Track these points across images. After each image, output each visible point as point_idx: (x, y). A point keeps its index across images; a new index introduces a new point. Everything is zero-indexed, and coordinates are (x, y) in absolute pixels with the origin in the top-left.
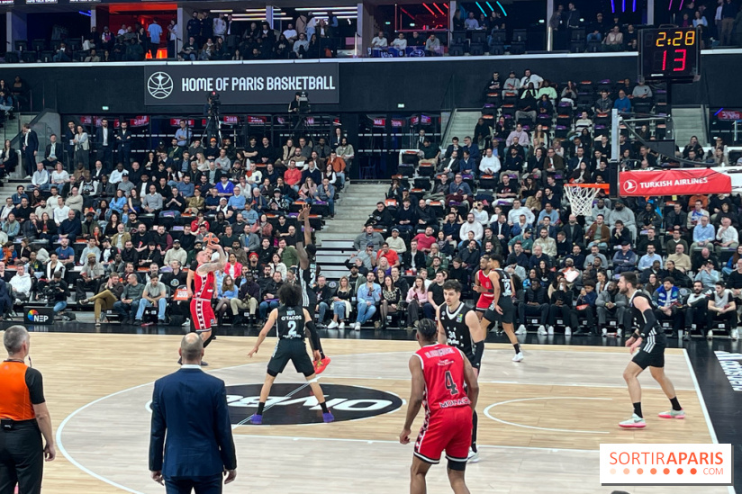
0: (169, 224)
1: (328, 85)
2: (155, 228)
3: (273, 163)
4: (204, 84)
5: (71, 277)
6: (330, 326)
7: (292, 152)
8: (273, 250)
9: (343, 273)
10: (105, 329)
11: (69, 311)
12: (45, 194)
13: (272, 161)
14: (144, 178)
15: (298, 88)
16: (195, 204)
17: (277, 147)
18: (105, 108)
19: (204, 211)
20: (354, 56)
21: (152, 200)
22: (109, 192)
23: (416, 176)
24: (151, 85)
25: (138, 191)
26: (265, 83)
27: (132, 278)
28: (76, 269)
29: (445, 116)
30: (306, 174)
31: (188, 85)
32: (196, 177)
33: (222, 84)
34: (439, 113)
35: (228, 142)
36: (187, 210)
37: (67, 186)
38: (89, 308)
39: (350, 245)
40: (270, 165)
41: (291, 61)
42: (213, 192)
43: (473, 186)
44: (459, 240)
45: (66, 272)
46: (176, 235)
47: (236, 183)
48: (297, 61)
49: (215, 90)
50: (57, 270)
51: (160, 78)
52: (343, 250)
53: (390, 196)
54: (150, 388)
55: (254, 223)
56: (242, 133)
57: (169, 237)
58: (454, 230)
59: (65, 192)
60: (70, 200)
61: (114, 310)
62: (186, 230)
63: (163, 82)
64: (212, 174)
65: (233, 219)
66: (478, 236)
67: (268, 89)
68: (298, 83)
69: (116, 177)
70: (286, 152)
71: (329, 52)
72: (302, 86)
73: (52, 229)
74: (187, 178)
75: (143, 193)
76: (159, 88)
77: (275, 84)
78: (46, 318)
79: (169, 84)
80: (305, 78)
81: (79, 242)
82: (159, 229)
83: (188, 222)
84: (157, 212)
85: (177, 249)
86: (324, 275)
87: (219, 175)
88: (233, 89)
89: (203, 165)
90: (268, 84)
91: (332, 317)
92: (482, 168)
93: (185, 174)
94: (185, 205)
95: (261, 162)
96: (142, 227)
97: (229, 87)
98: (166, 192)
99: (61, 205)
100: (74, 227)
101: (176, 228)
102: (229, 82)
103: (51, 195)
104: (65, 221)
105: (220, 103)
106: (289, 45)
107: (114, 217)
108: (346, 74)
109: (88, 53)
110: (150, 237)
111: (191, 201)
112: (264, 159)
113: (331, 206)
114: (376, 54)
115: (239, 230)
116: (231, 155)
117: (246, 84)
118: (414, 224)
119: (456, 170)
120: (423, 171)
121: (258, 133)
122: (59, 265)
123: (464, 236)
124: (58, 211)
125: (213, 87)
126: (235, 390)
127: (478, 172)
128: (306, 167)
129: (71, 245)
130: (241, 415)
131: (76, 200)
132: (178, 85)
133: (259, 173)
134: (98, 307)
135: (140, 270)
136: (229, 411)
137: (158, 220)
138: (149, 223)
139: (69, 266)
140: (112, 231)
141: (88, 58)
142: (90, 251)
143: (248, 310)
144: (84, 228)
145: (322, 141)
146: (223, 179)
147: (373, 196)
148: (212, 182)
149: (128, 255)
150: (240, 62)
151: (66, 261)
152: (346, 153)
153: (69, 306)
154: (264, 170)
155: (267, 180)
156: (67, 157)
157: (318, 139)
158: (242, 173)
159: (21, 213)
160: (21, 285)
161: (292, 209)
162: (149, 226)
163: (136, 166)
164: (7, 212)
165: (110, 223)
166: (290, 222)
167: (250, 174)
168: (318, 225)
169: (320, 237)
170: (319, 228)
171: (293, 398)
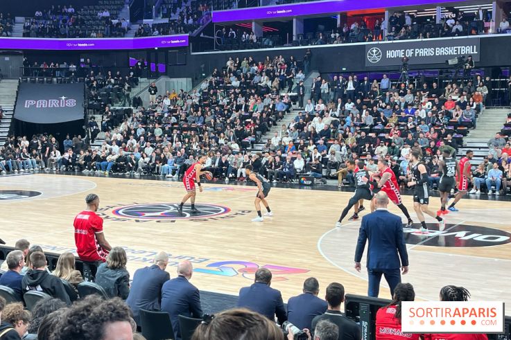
0: (378, 132)
1: (473, 51)
2: (370, 135)
3: (438, 98)
4: (399, 53)
5: (325, 161)
6: (471, 192)
7: (450, 91)
8: (436, 148)
9: (480, 161)
12: (311, 117)
13: (438, 96)
14: (364, 107)
15: (455, 53)
16: (393, 121)
17: (442, 87)
18: (344, 69)
19: (398, 125)
22: (345, 113)
24: (369, 55)
25: (361, 114)
26: (435, 51)
28: (328, 156)
30: (459, 103)
31: (390, 54)
32: (393, 105)
33: (410, 53)
35: (411, 86)
36: (388, 124)
37: (323, 111)
38: (336, 178)
40: (436, 99)
41: (451, 38)
42: (403, 114)
46: (382, 139)
47: (416, 109)
48: (454, 38)
49: (405, 57)
50: (317, 157)
51: (374, 51)
52: (480, 148)
55: (427, 134)
56: (421, 81)
57: (378, 139)
59: (322, 115)
60: (324, 119)
61: (347, 179)
62: (387, 136)
63: (376, 53)
64: (403, 104)
65: (414, 130)
67: (437, 54)
68: (455, 51)
69: (349, 106)
70: (447, 91)
71: (473, 32)
72: (457, 52)
73: (314, 136)
74: (388, 107)
75: (363, 116)
76: (373, 57)
77: (440, 51)
78: (310, 182)
79: (380, 54)
80: (459, 47)
81: (329, 142)
82: (373, 135)
83: (388, 131)
84: (372, 126)
85: (382, 146)
87: (406, 105)
88: (416, 55)
89: (397, 98)
90: (437, 51)
91: (472, 187)
93: (387, 104)
94: (387, 121)
95: (432, 97)
96: (363, 134)
97: (414, 55)
98: (377, 115)
99: (320, 122)
100: (326, 134)
101: (382, 135)
102: (414, 52)
103: (315, 116)
104: (323, 130)
105: (405, 62)
106: (450, 29)
107: (348, 129)
108: (484, 44)
110: (368, 140)
111: (390, 119)
112: (433, 95)
113: (474, 121)
114: (504, 31)
115: (416, 137)
116: (414, 93)
117: (424, 52)
122: (318, 154)
124: (319, 125)
125: (405, 55)
128: (459, 99)
129: (325, 144)
131: (327, 119)
132: (384, 54)
133: (430, 103)
134: (340, 178)
135: (362, 158)
137: (371, 131)
138: (367, 132)
139: (323, 156)
140: (345, 136)
141: (336, 42)
142: (334, 147)
144: (332, 134)
145: (470, 83)
146: (409, 107)
147: (500, 116)
148: (402, 108)
149: (354, 150)
150: (420, 40)
151: (323, 153)
152: (483, 91)
153: (323, 177)
154: (433, 102)
155: (434, 107)
157: (466, 83)
158: (420, 104)
159: (300, 127)
160: (299, 164)
161: (450, 124)
162: (367, 133)
163: (359, 101)
164: (292, 126)
165: (346, 131)
166: (448, 132)
167: (424, 104)
168: (465, 133)
169: (466, 140)
170: (465, 135)
171: (449, 232)
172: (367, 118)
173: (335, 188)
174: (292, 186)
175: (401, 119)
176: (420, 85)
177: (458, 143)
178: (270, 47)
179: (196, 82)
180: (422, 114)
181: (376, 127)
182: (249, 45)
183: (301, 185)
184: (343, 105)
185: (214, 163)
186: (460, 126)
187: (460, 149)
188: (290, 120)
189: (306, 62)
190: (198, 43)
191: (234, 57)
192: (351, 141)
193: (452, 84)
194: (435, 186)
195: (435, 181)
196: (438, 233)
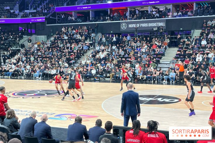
0: (126, 58)
1: (163, 25)
2: (123, 59)
3: (150, 44)
4: (134, 26)
5: (104, 70)
6: (164, 82)
7: (155, 41)
8: (149, 64)
9: (167, 69)
10: (112, 82)
11: (104, 78)
12: (98, 52)
13: (150, 43)
14: (120, 48)
15: (156, 26)
16: (132, 53)
17: (151, 39)
18: (112, 32)
19: (134, 55)
20: (170, 17)
23: (185, 46)
24: (122, 26)
25: (119, 51)
26: (148, 25)
27: (118, 70)
28: (106, 68)
29: (192, 31)
30: (158, 46)
31: (130, 26)
32: (132, 47)
33: (138, 25)
34: (191, 30)
35: (139, 39)
38: (109, 77)
39: (169, 63)
40: (149, 44)
41: (154, 19)
42: (136, 51)
43: (199, 48)
44: (196, 61)
45: (103, 69)
46: (128, 61)
47: (141, 48)
48: (156, 19)
49: (136, 27)
50: (101, 69)
51: (124, 25)
52: (167, 64)
53: (178, 51)
54: (121, 96)
55: (145, 58)
57: (126, 61)
58: (195, 59)
59: (103, 51)
60: (104, 53)
61: (114, 78)
62: (130, 59)
63: (125, 25)
64: (136, 46)
65: (140, 57)
66: (201, 60)
67: (149, 26)
68: (156, 24)
69: (114, 47)
70: (153, 41)
71: (163, 17)
73: (100, 60)
74: (130, 48)
75: (120, 51)
76: (123, 27)
77: (151, 25)
78: (99, 79)
79: (126, 26)
80: (158, 23)
81: (106, 62)
83: (130, 58)
84: (123, 56)
85: (128, 64)
86: (162, 70)
87: (137, 47)
89: (133, 44)
90: (149, 25)
91: (164, 80)
92: (202, 44)
93: (129, 47)
94: (129, 54)
96: (120, 59)
97: (140, 26)
98: (125, 51)
99: (102, 54)
100: (105, 59)
101: (128, 59)
102: (140, 25)
103: (100, 52)
104: (103, 58)
105: (136, 29)
106: (154, 16)
107: (114, 57)
108: (167, 21)
109: (108, 19)
112: (148, 43)
113: (164, 53)
114: (175, 17)
115: (141, 60)
116: (140, 42)
117: (144, 25)
118: (185, 57)
119: (195, 44)
120: (187, 45)
121: (146, 37)
122: (102, 68)
123: (197, 60)
124: (102, 55)
125: (136, 26)
126: (141, 96)
127: (201, 45)
128: (158, 44)
129: (104, 63)
130: (142, 102)
132: (128, 26)
133: (147, 46)
134: (111, 77)
135: (120, 69)
136: (139, 101)
137: (123, 57)
138: (122, 58)
140: (113, 60)
141: (108, 20)
142: (109, 64)
143: (144, 78)
144: (107, 59)
145: (162, 38)
146: (138, 48)
147: (174, 51)
148: (135, 48)
149: (116, 65)
151: (103, 67)
152: (168, 41)
153: (104, 77)
155: (148, 48)
157: (161, 38)
158: (143, 46)
159: (94, 56)
160: (94, 72)
161: (154, 54)
163: (118, 45)
164: (90, 56)
165: (113, 58)
166: (154, 58)
167: (144, 46)
168: (161, 58)
169: (161, 61)
171: (155, 98)
172: (122, 53)
173: (109, 82)
174: (91, 81)
175: (135, 53)
176: (142, 39)
177: (158, 62)
178: (81, 22)
179: (48, 37)
180: (143, 50)
181: (125, 56)
182: (71, 21)
183: (95, 81)
184: (111, 47)
185: (57, 72)
186: (159, 55)
187: (159, 65)
188: (90, 53)
189: (96, 29)
190: (49, 21)
191: (65, 26)
192: (115, 62)
193: (155, 38)
194: (149, 80)
195: (149, 78)
196: (151, 99)
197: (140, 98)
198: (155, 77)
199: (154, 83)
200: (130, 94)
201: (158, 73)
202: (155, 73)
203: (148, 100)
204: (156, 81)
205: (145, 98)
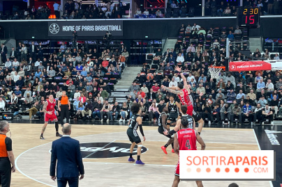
0: (58, 82)
1: (119, 29)
2: (52, 83)
4: (71, 28)
5: (20, 102)
6: (120, 121)
7: (105, 55)
8: (98, 92)
9: (124, 101)
10: (33, 122)
13: (97, 58)
14: (48, 64)
15: (107, 30)
16: (68, 74)
17: (100, 52)
18: (33, 37)
19: (71, 77)
20: (128, 18)
21: (51, 73)
22: (35, 69)
23: (152, 64)
24: (51, 28)
25: (46, 69)
26: (95, 28)
28: (22, 99)
29: (163, 41)
30: (111, 63)
31: (65, 28)
32: (67, 64)
33: (78, 28)
34: (161, 39)
35: (80, 50)
38: (28, 114)
39: (127, 90)
40: (96, 60)
41: (105, 20)
42: (75, 69)
47: (84, 66)
48: (107, 20)
51: (54, 26)
52: (124, 92)
53: (142, 72)
54: (51, 144)
55: (90, 81)
56: (86, 47)
57: (58, 87)
58: (167, 84)
59: (18, 70)
60: (19, 73)
61: (37, 115)
62: (65, 84)
64: (74, 63)
65: (82, 80)
68: (107, 28)
69: (37, 64)
70: (103, 55)
71: (119, 16)
72: (109, 29)
73: (13, 84)
75: (48, 70)
76: (54, 30)
77: (98, 28)
78: (10, 118)
79: (58, 28)
80: (110, 26)
81: (23, 89)
82: (54, 84)
83: (65, 81)
84: (53, 77)
85: (61, 91)
86: (117, 102)
87: (77, 64)
89: (70, 59)
91: (120, 117)
92: (177, 61)
93: (64, 63)
94: (64, 75)
96: (47, 83)
97: (81, 30)
98: (57, 70)
99: (16, 75)
100: (21, 83)
101: (61, 84)
102: (81, 27)
103: (12, 71)
104: (18, 81)
105: (76, 36)
106: (104, 13)
107: (37, 79)
108: (126, 24)
109: (26, 16)
110: (50, 87)
111: (66, 73)
112: (94, 57)
113: (120, 75)
114: (137, 17)
115: (85, 84)
116: (83, 57)
117: (88, 28)
118: (152, 82)
119: (167, 61)
120: (155, 62)
121: (92, 47)
122: (16, 97)
124: (15, 77)
125: (75, 29)
127: (176, 62)
128: (110, 60)
129: (20, 90)
131: (22, 72)
132: (61, 29)
133: (92, 63)
134: (31, 114)
137: (53, 80)
138: (50, 81)
139: (19, 98)
140: (36, 85)
141: (26, 18)
142: (28, 92)
143: (88, 115)
144: (25, 83)
145: (117, 50)
146: (79, 65)
147: (136, 71)
148: (74, 65)
149: (42, 94)
150: (85, 20)
152: (126, 55)
154: (94, 62)
155: (95, 65)
156: (18, 56)
157: (115, 49)
158: (86, 63)
161: (105, 76)
162: (50, 83)
163: (45, 60)
165: (35, 81)
166: (104, 81)
167: (89, 62)
168: (115, 82)
169: (116, 87)
170: (115, 83)
171: (105, 148)
175: (74, 73)
176: (85, 50)
177: (110, 89)
180: (87, 69)
181: (56, 78)
184: (33, 63)
186: (112, 78)
187: (113, 93)
192: (39, 88)
193: (106, 49)
194: (97, 117)
195: (96, 114)
196: (98, 149)
197: (82, 149)
198: (105, 114)
199: (105, 123)
200: (63, 143)
201: (111, 106)
202: (107, 107)
203: (94, 150)
204: (108, 120)
205: (90, 148)
